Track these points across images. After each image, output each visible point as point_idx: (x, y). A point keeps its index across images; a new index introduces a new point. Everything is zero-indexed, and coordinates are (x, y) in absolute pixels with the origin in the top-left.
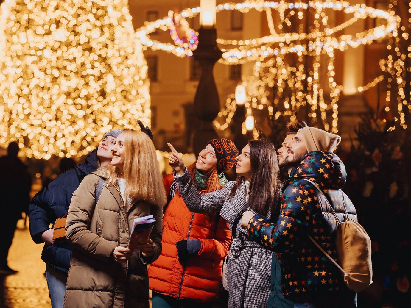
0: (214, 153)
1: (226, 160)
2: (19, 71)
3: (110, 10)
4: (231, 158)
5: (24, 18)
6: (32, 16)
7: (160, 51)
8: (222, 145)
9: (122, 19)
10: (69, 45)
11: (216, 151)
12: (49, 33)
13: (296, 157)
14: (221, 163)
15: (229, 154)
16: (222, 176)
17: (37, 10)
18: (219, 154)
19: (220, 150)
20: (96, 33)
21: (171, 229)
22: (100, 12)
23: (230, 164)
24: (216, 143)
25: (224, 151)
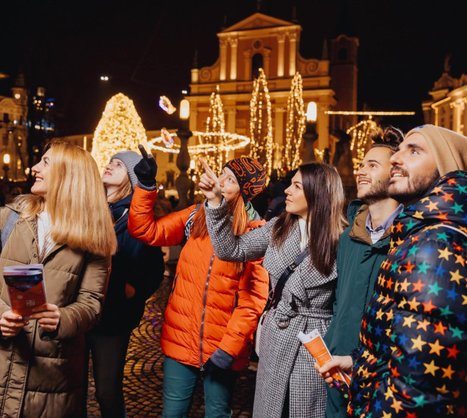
0: (234, 178)
1: (252, 184)
2: (102, 157)
3: (138, 134)
4: (257, 179)
5: (104, 136)
6: (107, 136)
7: (157, 150)
8: (242, 166)
9: (143, 138)
10: (121, 147)
11: (236, 175)
12: (114, 142)
13: (414, 183)
14: (245, 189)
15: (253, 176)
16: (250, 208)
17: (109, 133)
18: (241, 178)
19: (240, 172)
20: (132, 143)
21: (185, 279)
22: (134, 135)
23: (257, 188)
24: (234, 164)
25: (247, 173)
